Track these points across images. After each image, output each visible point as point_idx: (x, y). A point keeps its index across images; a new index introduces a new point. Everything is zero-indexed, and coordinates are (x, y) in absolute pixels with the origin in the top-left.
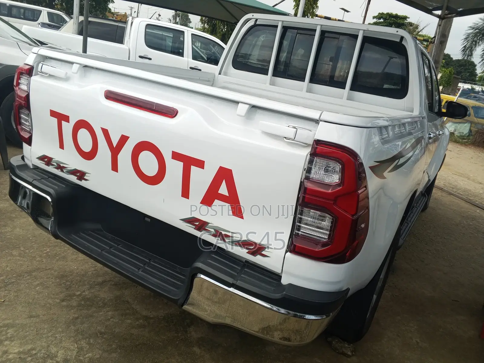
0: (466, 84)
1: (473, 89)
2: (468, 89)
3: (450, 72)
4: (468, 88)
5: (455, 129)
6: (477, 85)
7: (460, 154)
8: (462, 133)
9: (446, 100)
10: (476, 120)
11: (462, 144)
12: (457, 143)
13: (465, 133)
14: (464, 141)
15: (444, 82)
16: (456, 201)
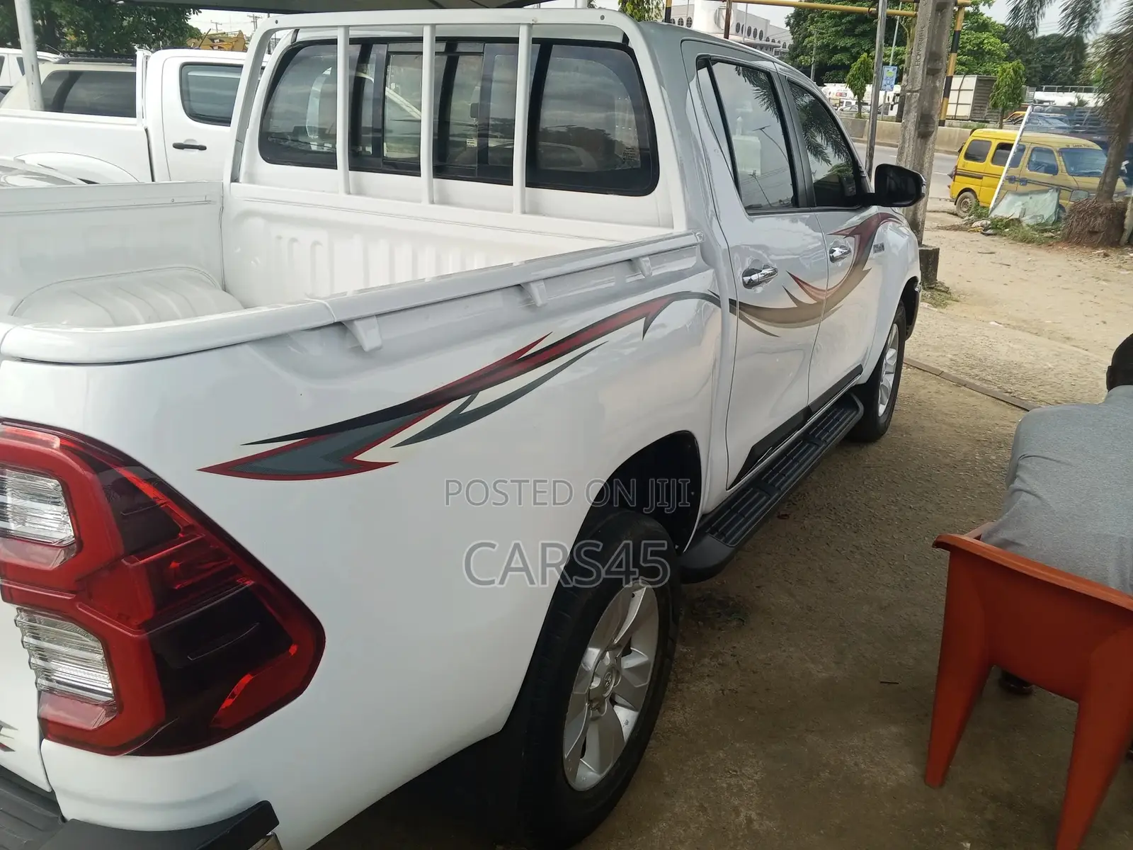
0: (1065, 93)
1: (1082, 103)
2: (1069, 106)
3: (1015, 72)
4: (1070, 104)
5: (1022, 209)
6: (1091, 92)
7: (1031, 271)
8: (1040, 216)
9: (999, 141)
10: (1072, 181)
11: (1040, 243)
12: (1029, 243)
13: (1046, 217)
14: (1046, 235)
15: (1003, 97)
16: (971, 400)
